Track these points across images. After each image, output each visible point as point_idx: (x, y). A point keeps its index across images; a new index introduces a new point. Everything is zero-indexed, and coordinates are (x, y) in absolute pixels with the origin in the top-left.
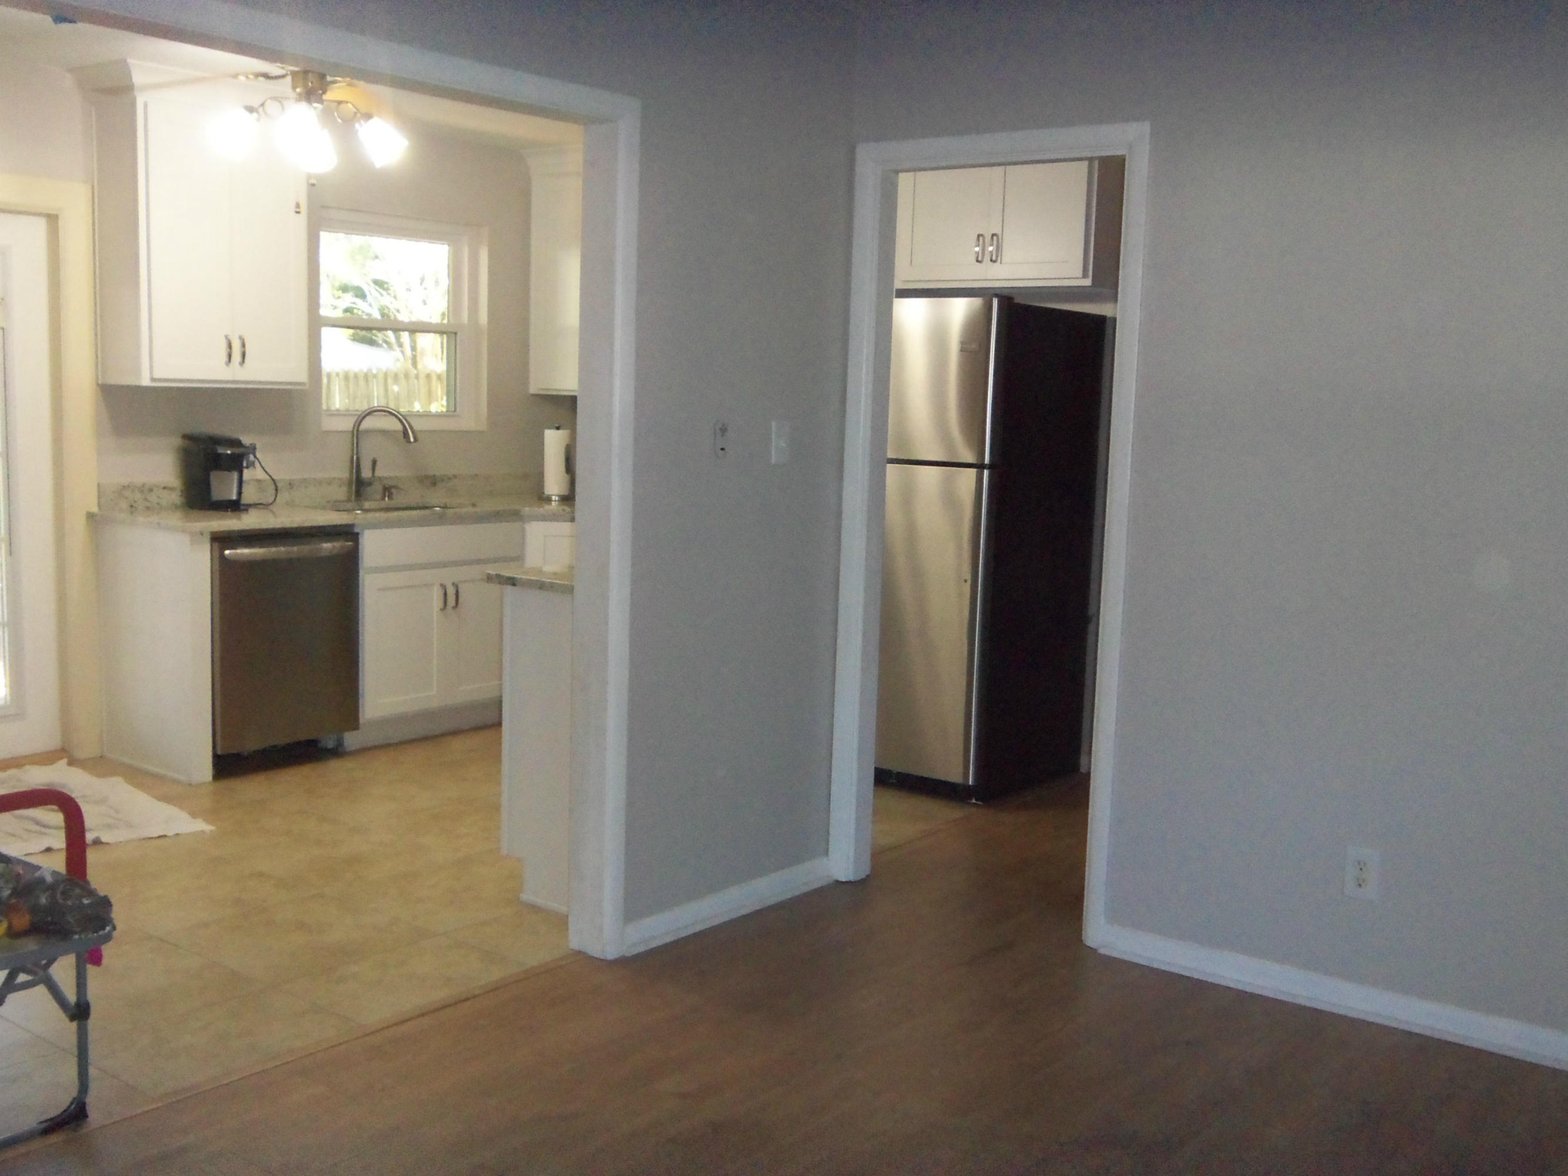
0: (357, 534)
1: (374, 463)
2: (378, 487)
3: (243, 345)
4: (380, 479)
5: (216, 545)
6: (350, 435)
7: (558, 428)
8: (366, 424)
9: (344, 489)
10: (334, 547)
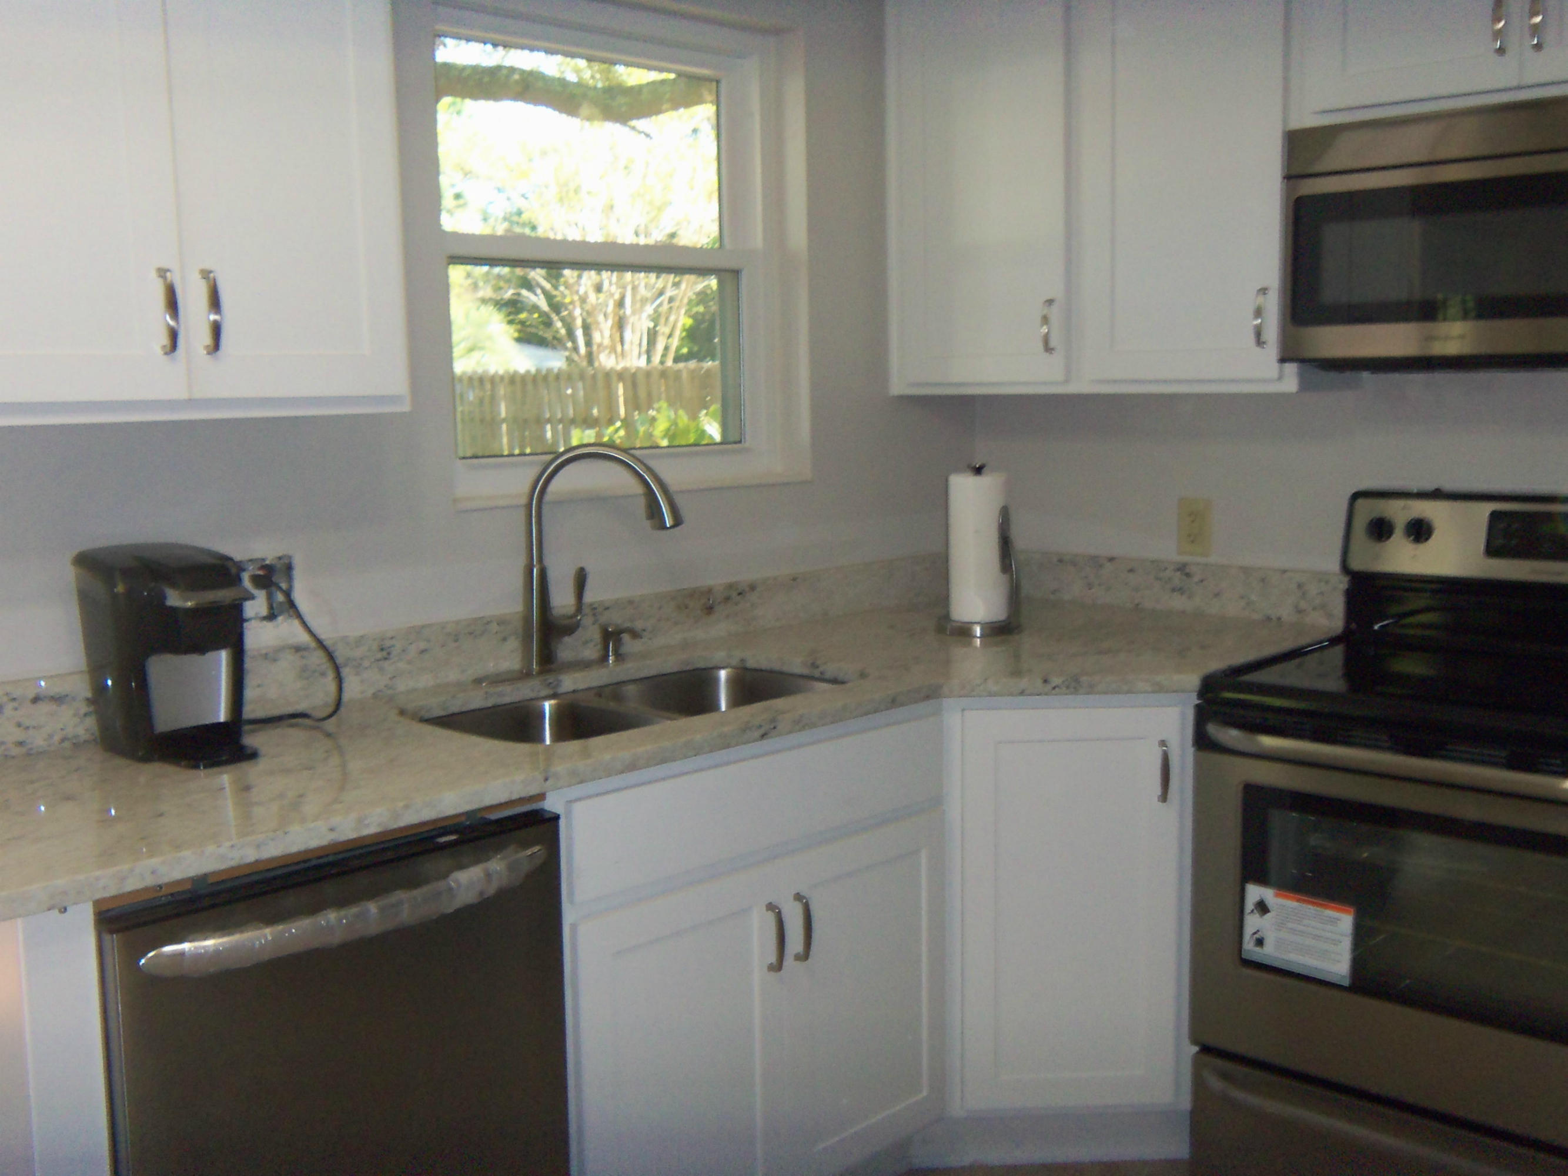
0: (556, 818)
1: (581, 580)
2: (590, 632)
3: (215, 302)
4: (593, 608)
5: (112, 941)
6: (520, 516)
7: (978, 471)
8: (562, 484)
9: (514, 644)
10: (488, 875)
